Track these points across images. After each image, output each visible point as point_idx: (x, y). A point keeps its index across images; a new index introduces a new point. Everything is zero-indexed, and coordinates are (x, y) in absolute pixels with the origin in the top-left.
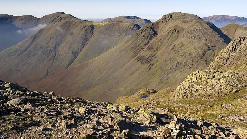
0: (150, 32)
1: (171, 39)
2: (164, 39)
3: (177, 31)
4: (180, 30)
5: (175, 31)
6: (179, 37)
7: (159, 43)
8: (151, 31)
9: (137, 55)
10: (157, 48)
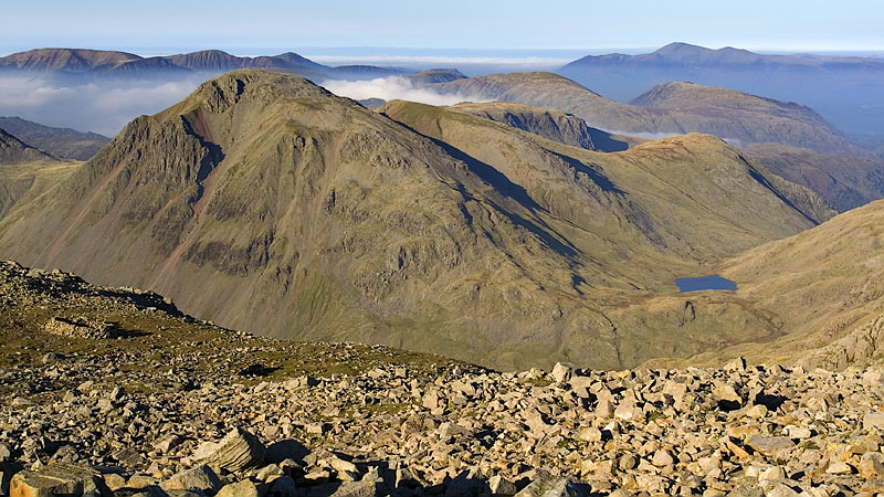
0: (194, 150)
1: (300, 170)
2: (276, 173)
3: (309, 141)
4: (318, 138)
5: (304, 140)
6: (327, 163)
7: (263, 187)
8: (198, 146)
9: (177, 244)
10: (266, 208)
